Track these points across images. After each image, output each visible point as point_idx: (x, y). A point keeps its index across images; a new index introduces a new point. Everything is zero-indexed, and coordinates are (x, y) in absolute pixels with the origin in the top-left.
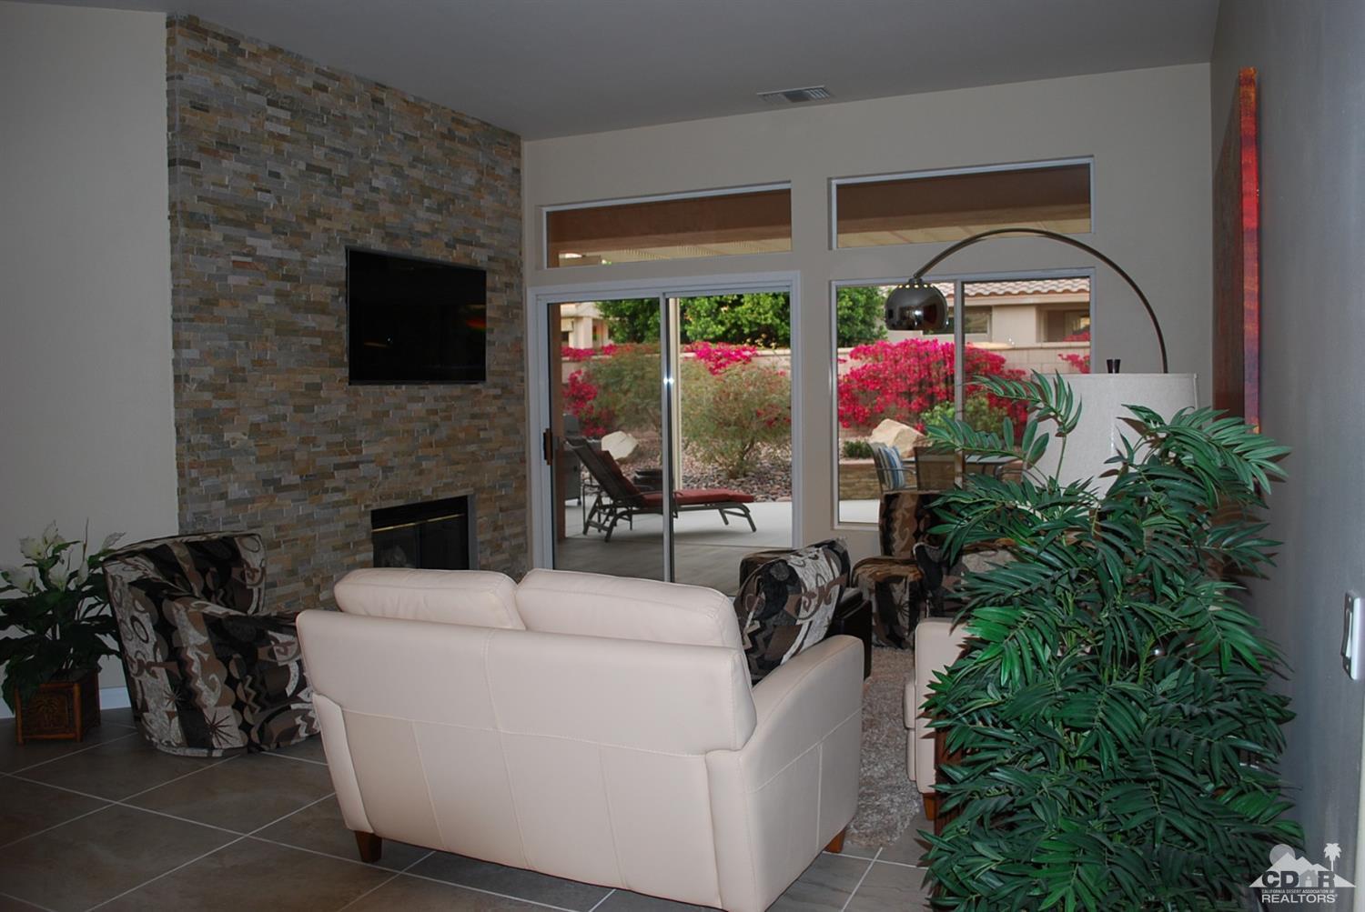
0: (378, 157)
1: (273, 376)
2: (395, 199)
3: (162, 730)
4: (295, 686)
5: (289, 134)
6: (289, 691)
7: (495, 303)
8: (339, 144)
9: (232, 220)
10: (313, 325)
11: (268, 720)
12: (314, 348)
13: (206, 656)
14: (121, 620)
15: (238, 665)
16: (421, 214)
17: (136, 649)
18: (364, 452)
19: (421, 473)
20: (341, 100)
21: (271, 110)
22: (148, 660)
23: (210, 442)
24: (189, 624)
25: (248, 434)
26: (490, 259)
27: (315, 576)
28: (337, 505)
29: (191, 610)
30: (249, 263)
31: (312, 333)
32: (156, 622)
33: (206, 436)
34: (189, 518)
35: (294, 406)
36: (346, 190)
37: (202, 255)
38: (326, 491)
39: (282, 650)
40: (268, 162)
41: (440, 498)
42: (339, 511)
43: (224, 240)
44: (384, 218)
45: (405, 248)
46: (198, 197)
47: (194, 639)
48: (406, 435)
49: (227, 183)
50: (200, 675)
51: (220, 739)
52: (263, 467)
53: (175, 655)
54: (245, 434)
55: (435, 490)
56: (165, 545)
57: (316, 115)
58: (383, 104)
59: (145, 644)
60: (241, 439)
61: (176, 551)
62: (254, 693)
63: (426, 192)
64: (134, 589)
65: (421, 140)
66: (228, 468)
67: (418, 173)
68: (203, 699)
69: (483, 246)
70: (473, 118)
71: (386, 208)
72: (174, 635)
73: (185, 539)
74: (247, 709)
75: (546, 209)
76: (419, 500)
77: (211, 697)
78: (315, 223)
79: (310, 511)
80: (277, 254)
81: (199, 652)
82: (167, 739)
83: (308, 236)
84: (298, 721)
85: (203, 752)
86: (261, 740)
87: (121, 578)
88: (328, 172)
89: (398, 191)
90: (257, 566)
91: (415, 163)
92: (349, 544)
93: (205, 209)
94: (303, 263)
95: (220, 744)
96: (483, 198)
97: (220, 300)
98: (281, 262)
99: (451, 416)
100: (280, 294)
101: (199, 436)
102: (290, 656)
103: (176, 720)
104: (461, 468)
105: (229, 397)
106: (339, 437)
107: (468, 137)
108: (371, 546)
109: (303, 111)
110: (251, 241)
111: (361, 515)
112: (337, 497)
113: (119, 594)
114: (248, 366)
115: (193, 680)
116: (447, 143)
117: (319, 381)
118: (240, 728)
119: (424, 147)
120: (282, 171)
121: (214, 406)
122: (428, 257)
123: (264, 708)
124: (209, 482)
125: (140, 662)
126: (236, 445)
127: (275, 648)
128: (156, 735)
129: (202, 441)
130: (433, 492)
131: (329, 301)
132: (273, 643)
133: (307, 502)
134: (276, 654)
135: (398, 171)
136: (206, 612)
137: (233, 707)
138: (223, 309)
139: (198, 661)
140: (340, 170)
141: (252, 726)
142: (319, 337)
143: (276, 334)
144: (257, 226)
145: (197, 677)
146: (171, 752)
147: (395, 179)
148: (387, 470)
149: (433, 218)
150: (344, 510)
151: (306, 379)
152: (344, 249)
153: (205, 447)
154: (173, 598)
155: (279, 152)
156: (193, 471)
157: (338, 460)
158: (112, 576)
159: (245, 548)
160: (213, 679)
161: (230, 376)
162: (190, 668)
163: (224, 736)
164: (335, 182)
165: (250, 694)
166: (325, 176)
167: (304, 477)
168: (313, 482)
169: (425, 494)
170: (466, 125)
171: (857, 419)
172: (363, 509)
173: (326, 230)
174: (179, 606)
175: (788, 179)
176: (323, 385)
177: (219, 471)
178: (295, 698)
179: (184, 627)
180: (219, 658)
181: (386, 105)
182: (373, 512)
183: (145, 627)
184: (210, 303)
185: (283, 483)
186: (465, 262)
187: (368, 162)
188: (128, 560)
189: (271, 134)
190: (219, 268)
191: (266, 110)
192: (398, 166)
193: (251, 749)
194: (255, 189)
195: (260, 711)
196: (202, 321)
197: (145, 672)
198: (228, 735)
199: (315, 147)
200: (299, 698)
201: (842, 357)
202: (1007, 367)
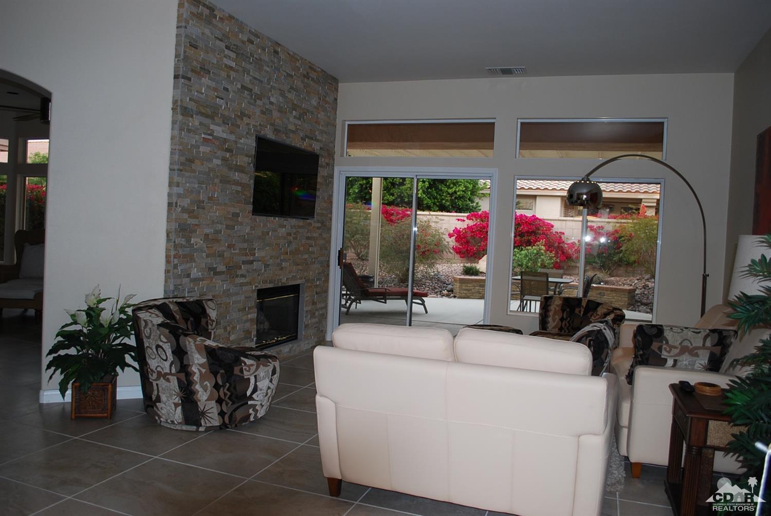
0: (274, 85)
1: (218, 207)
2: (280, 110)
3: (168, 414)
4: (252, 390)
5: (234, 66)
6: (248, 393)
7: (322, 172)
8: (257, 75)
9: (204, 114)
10: (238, 179)
11: (235, 410)
12: (237, 192)
13: (203, 371)
14: (148, 347)
15: (222, 377)
16: (291, 119)
17: (157, 365)
18: (256, 255)
19: (282, 269)
20: (260, 50)
21: (227, 52)
22: (165, 372)
23: (184, 243)
24: (196, 351)
25: (203, 240)
26: (321, 148)
27: (229, 325)
28: (242, 285)
29: (197, 343)
30: (210, 139)
31: (237, 183)
32: (174, 349)
33: (183, 240)
34: (172, 287)
35: (227, 225)
36: (258, 102)
37: (189, 132)
38: (237, 276)
39: (248, 369)
40: (223, 82)
41: (290, 284)
42: (242, 289)
43: (200, 125)
44: (274, 120)
45: (283, 138)
46: (190, 98)
47: (197, 361)
48: (276, 246)
49: (203, 92)
50: (198, 382)
51: (206, 420)
52: (209, 260)
53: (184, 369)
54: (201, 240)
55: (287, 279)
56: (165, 303)
57: (247, 57)
58: (278, 54)
59: (164, 362)
60: (200, 243)
61: (172, 307)
62: (229, 394)
63: (295, 107)
64: (161, 328)
65: (294, 77)
66: (192, 259)
67: (292, 96)
68: (199, 396)
69: (317, 140)
70: (319, 68)
71: (276, 114)
72: (185, 357)
73: (175, 300)
74: (224, 403)
75: (347, 123)
76: (280, 285)
77: (203, 395)
78: (243, 120)
79: (228, 288)
80: (224, 136)
81: (200, 368)
82: (172, 420)
83: (238, 126)
84: (251, 411)
85: (194, 428)
86: (229, 422)
87: (152, 322)
88: (250, 90)
89: (282, 105)
90: (214, 319)
91: (291, 90)
92: (246, 308)
93: (192, 106)
94: (236, 142)
95: (206, 423)
96: (320, 113)
97: (196, 160)
98: (225, 140)
99: (297, 237)
100: (224, 159)
101: (180, 239)
102: (251, 372)
103: (179, 409)
104: (300, 267)
105: (196, 217)
106: (245, 245)
107: (315, 78)
108: (256, 310)
109: (242, 54)
110: (212, 127)
111: (253, 291)
112: (242, 280)
113: (149, 331)
114: (206, 201)
115: (194, 385)
116: (306, 80)
117: (239, 212)
118: (219, 414)
119: (295, 81)
120: (229, 87)
121: (188, 222)
122: (293, 145)
123: (233, 403)
124: (183, 267)
125: (159, 373)
126: (197, 246)
127: (244, 368)
128: (164, 416)
129: (181, 242)
130: (286, 280)
131: (246, 165)
132: (243, 364)
133: (228, 282)
134: (244, 370)
135: (282, 94)
136: (207, 344)
137: (216, 402)
138: (197, 166)
139: (199, 373)
140: (256, 90)
141: (226, 413)
142: (240, 186)
143: (221, 183)
144: (215, 118)
145: (197, 383)
146: (172, 427)
147: (281, 98)
148: (267, 266)
149: (296, 122)
150: (245, 288)
151: (232, 210)
152: (255, 136)
153: (182, 246)
154: (186, 335)
155: (229, 76)
156: (175, 260)
157: (244, 258)
158: (144, 320)
159: (209, 307)
160: (206, 384)
161: (197, 204)
162: (193, 377)
163: (208, 418)
164: (253, 97)
165: (227, 394)
166: (249, 93)
167: (228, 268)
168: (232, 270)
169: (283, 281)
170: (315, 71)
171: (468, 254)
172: (254, 288)
173: (248, 124)
174: (190, 340)
175: (494, 117)
176: (240, 214)
177: (188, 261)
178: (251, 398)
179: (192, 352)
180: (211, 372)
181: (280, 55)
182: (258, 290)
183: (167, 352)
184: (191, 161)
185: (217, 270)
186: (309, 149)
187: (269, 87)
188: (149, 310)
189: (226, 65)
190: (196, 141)
191: (224, 51)
192: (283, 91)
193: (223, 427)
194: (216, 96)
195: (232, 404)
196: (186, 172)
197: (162, 378)
198: (212, 418)
199: (246, 75)
200: (252, 398)
201: (462, 218)
202: (554, 230)
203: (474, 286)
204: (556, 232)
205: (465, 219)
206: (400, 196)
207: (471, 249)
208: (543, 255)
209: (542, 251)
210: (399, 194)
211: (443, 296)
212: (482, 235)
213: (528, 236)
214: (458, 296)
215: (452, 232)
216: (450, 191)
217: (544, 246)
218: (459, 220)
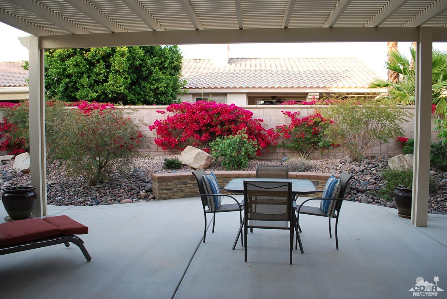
171: (171, 145)
201: (163, 110)
202: (253, 117)
203: (175, 184)
204: (255, 120)
205: (166, 110)
206: (104, 93)
207: (173, 141)
208: (246, 143)
209: (245, 140)
210: (102, 91)
211: (140, 198)
212: (183, 126)
213: (228, 124)
214: (158, 197)
215: (153, 124)
216: (152, 87)
217: (246, 133)
218: (159, 112)
